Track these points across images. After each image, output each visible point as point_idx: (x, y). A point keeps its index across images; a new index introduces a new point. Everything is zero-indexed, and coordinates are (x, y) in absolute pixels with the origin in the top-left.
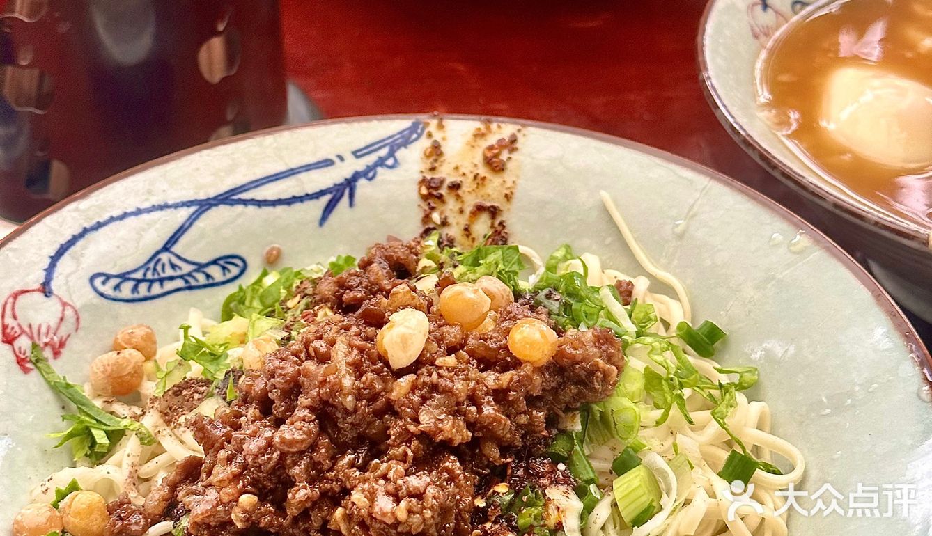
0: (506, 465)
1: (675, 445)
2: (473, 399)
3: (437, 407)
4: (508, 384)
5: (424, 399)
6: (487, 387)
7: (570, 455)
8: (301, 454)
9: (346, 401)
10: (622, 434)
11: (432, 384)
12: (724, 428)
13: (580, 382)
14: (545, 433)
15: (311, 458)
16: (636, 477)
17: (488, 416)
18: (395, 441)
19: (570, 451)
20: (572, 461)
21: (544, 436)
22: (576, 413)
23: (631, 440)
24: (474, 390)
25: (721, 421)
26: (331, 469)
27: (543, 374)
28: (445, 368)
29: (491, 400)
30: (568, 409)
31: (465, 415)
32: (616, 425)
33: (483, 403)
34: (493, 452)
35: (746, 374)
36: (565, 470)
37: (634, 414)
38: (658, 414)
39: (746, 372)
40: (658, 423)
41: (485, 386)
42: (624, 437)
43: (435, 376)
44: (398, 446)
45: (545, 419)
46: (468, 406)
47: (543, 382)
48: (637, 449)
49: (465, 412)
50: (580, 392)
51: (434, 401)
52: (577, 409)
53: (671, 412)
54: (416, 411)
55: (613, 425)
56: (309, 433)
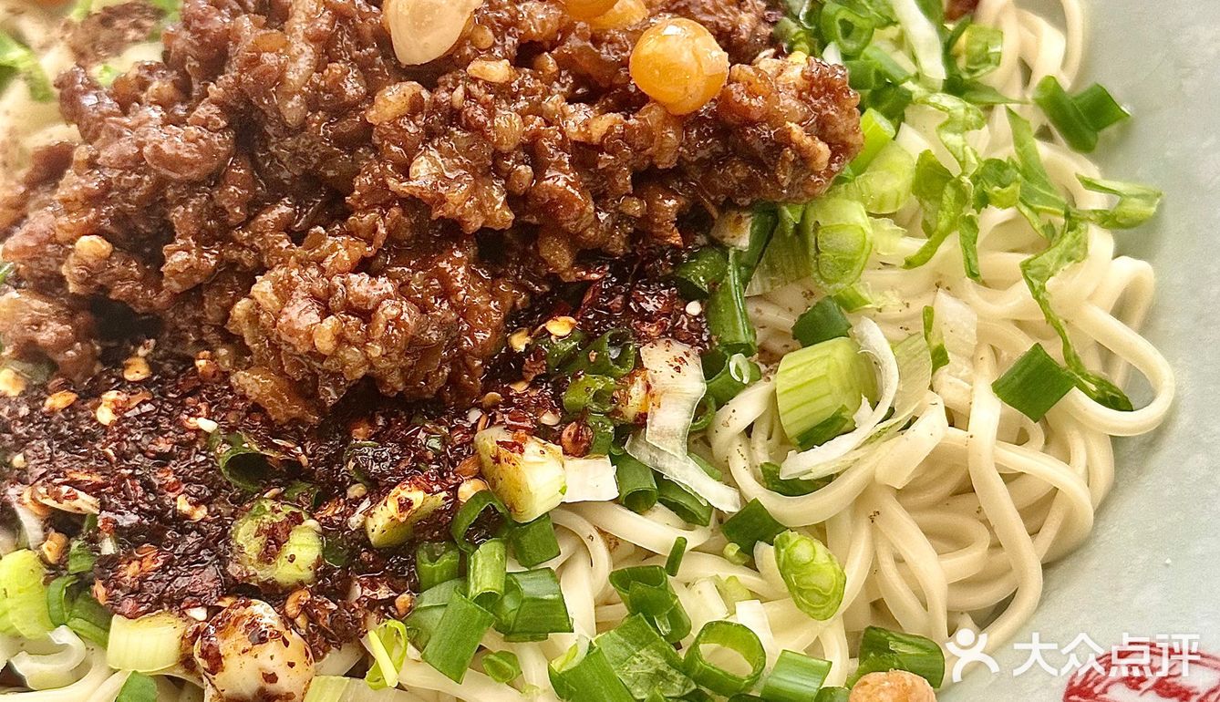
0: (586, 285)
1: (929, 312)
2: (532, 150)
3: (449, 154)
4: (603, 137)
5: (430, 134)
6: (564, 135)
7: (713, 291)
8: (193, 185)
9: (285, 107)
10: (827, 273)
11: (452, 108)
12: (1037, 298)
13: (753, 159)
14: (676, 239)
15: (211, 198)
16: (823, 358)
17: (551, 190)
18: (359, 200)
19: (715, 284)
20: (715, 300)
21: (673, 246)
22: (744, 215)
23: (841, 286)
24: (536, 136)
25: (1036, 283)
26: (245, 225)
27: (686, 129)
28: (480, 82)
29: (566, 160)
30: (728, 205)
31: (507, 179)
32: (818, 252)
33: (550, 163)
34: (560, 258)
35: (1133, 200)
36: (699, 316)
37: (861, 239)
38: (914, 245)
39: (1137, 196)
40: (909, 264)
41: (561, 131)
42: (831, 277)
43: (459, 92)
44: (366, 210)
45: (678, 215)
46: (518, 162)
47: (681, 145)
48: (849, 304)
49: (509, 173)
50: (750, 180)
51: (448, 141)
52: (746, 208)
53: (944, 248)
54: (411, 153)
55: (812, 252)
56: (209, 151)
